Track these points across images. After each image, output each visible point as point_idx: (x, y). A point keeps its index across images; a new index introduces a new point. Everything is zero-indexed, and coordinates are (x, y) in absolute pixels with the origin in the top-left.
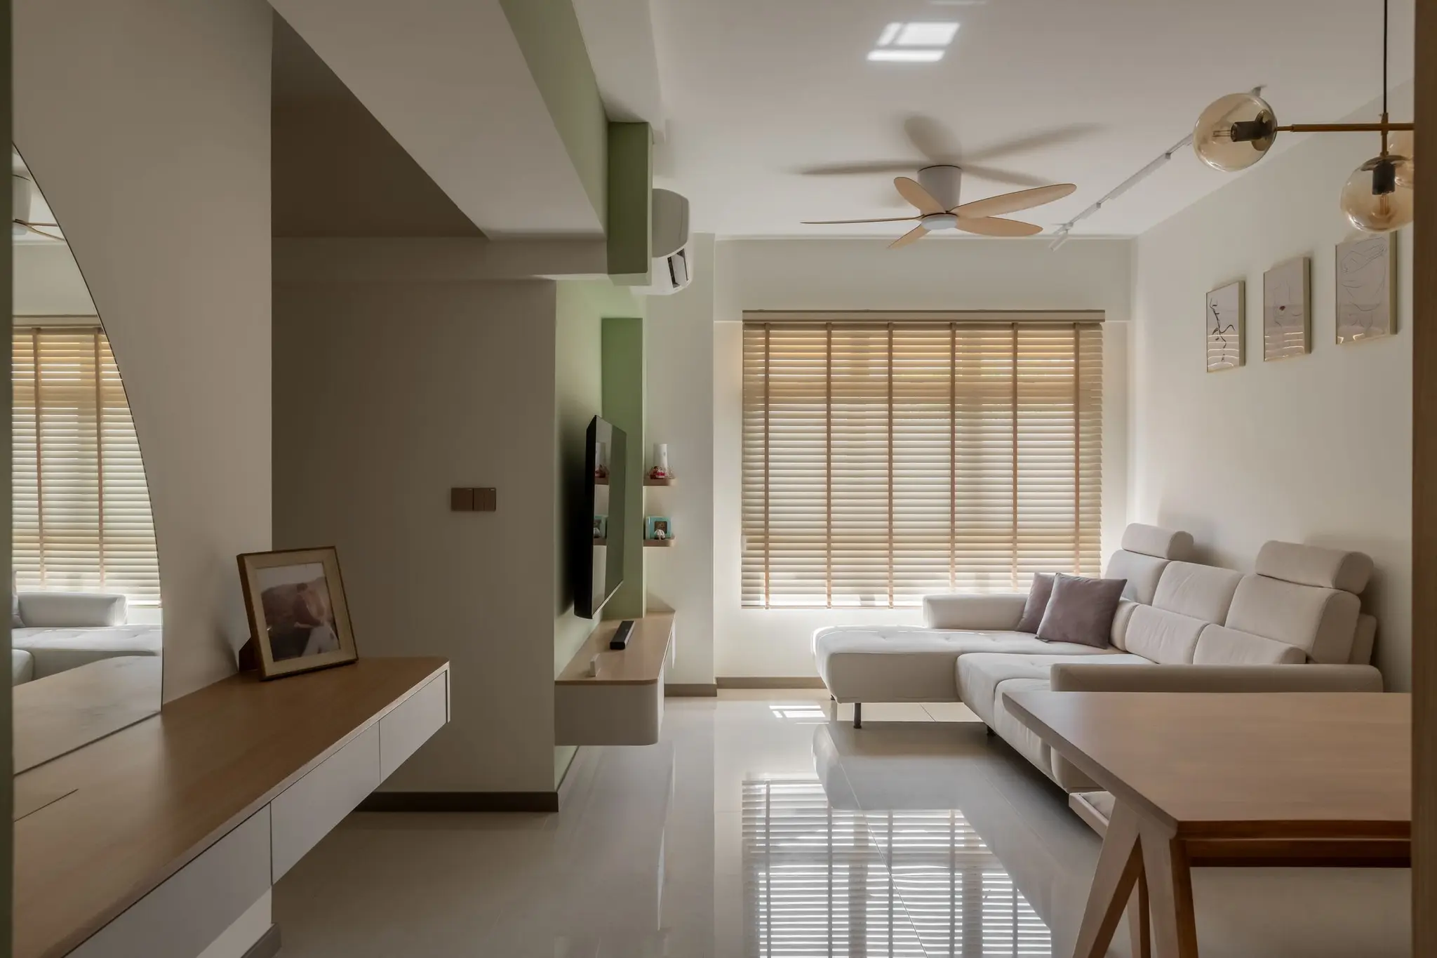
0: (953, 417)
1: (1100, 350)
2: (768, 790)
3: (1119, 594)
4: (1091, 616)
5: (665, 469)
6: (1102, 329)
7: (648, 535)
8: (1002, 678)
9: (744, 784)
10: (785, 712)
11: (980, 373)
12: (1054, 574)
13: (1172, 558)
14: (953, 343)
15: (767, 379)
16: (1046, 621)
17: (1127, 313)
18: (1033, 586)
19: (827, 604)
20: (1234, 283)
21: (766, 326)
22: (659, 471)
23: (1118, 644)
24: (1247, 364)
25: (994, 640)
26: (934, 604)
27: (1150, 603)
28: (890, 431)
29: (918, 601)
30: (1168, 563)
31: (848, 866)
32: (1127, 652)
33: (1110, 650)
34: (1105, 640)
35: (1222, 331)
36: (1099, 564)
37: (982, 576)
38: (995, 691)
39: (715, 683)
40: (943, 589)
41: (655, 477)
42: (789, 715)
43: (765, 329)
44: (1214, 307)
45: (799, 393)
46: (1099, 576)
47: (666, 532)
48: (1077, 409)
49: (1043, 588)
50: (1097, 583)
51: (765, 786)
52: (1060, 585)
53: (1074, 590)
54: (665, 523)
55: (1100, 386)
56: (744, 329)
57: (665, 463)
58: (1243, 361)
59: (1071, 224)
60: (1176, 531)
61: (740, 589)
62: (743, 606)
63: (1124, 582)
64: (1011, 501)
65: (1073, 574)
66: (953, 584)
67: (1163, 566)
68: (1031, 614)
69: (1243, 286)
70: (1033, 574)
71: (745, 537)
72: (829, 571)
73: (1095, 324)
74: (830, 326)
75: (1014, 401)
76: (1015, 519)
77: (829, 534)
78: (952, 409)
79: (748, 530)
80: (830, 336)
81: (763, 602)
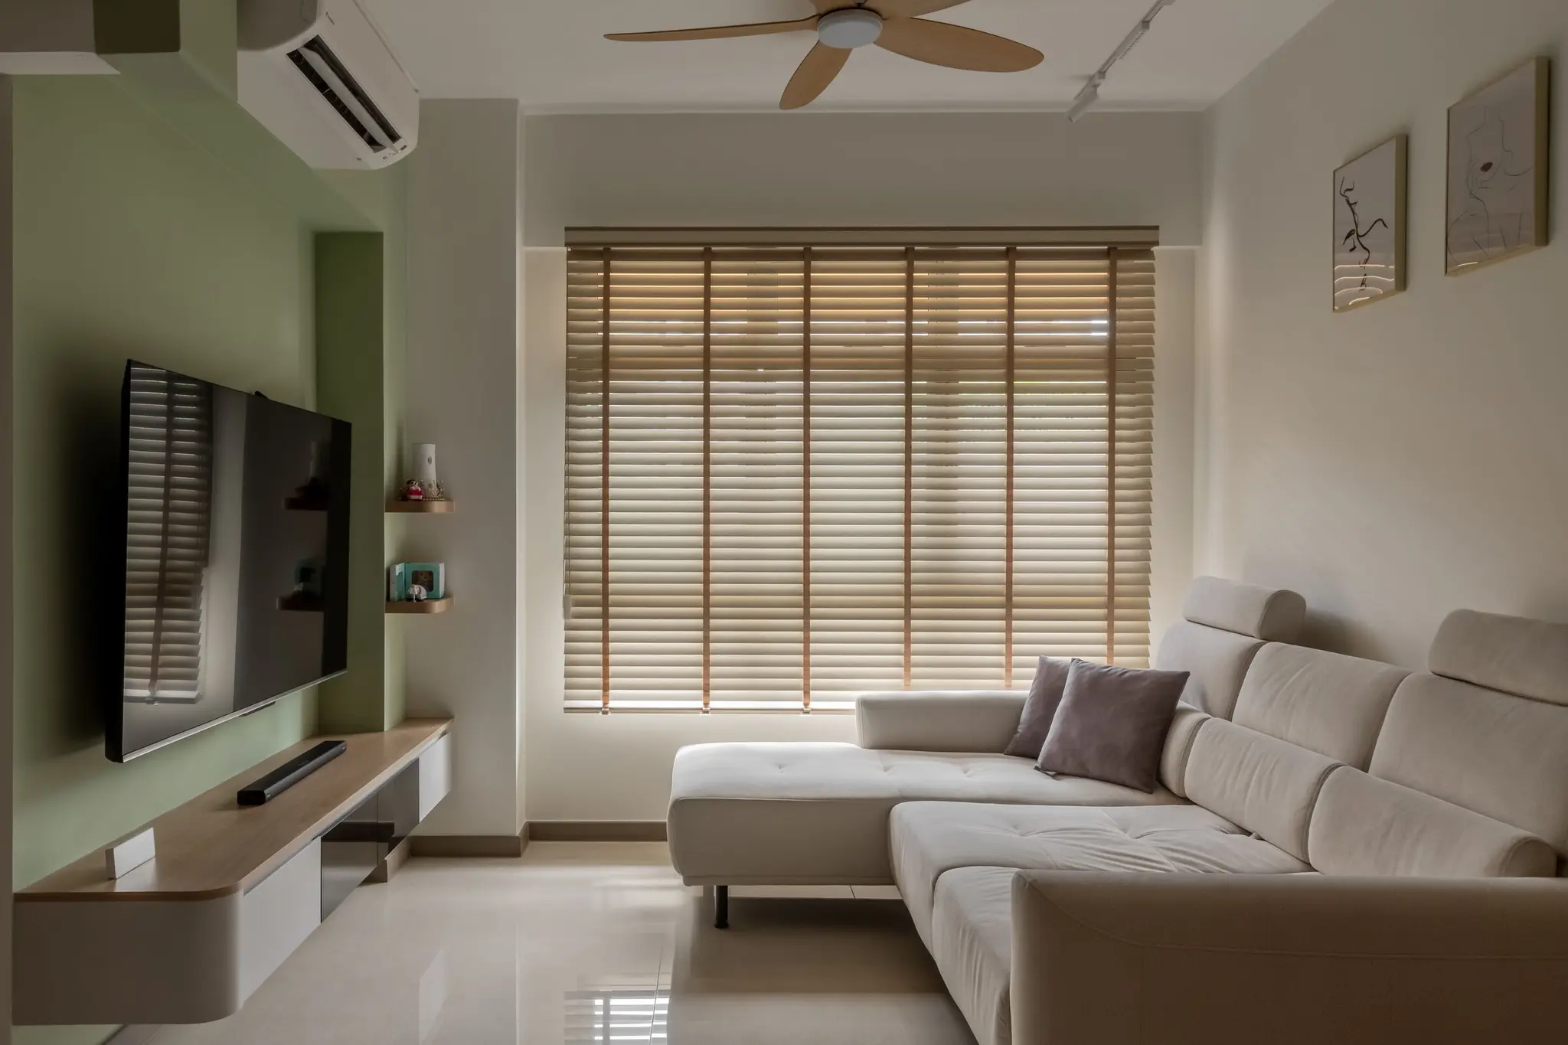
0: (908, 402)
1: (1151, 293)
3: (1175, 697)
4: (1126, 734)
5: (428, 483)
6: (1153, 258)
7: (394, 595)
8: (949, 863)
9: (569, 995)
11: (955, 331)
12: (1069, 660)
13: (1267, 639)
14: (910, 281)
15: (606, 341)
16: (1052, 742)
17: (1197, 233)
18: (1035, 679)
19: (702, 706)
20: (1390, 139)
21: (606, 254)
23: (1173, 785)
24: (1410, 287)
25: (964, 771)
26: (871, 708)
27: (1229, 717)
28: (807, 426)
29: (849, 701)
30: (1260, 645)
32: (1185, 801)
33: (1161, 795)
35: (1361, 233)
36: (1147, 642)
37: (954, 661)
38: (933, 888)
39: (519, 833)
41: (407, 498)
43: (603, 258)
44: (1347, 194)
46: (1147, 664)
47: (429, 590)
48: (1112, 389)
49: (1051, 683)
50: (1138, 678)
52: (1078, 680)
53: (1101, 687)
54: (430, 575)
55: (1150, 352)
56: (569, 259)
57: (430, 474)
58: (1402, 281)
59: (1102, 73)
60: (1273, 590)
61: (562, 681)
62: (568, 708)
63: (1184, 676)
64: (1003, 540)
65: (1102, 661)
66: (908, 676)
67: (1252, 652)
68: (1029, 727)
69: (1404, 145)
70: (1037, 659)
71: (570, 597)
72: (707, 652)
73: (1143, 251)
74: (707, 255)
75: (1009, 377)
76: (1009, 570)
77: (707, 593)
78: (908, 389)
79: (575, 585)
80: (707, 270)
81: (600, 704)
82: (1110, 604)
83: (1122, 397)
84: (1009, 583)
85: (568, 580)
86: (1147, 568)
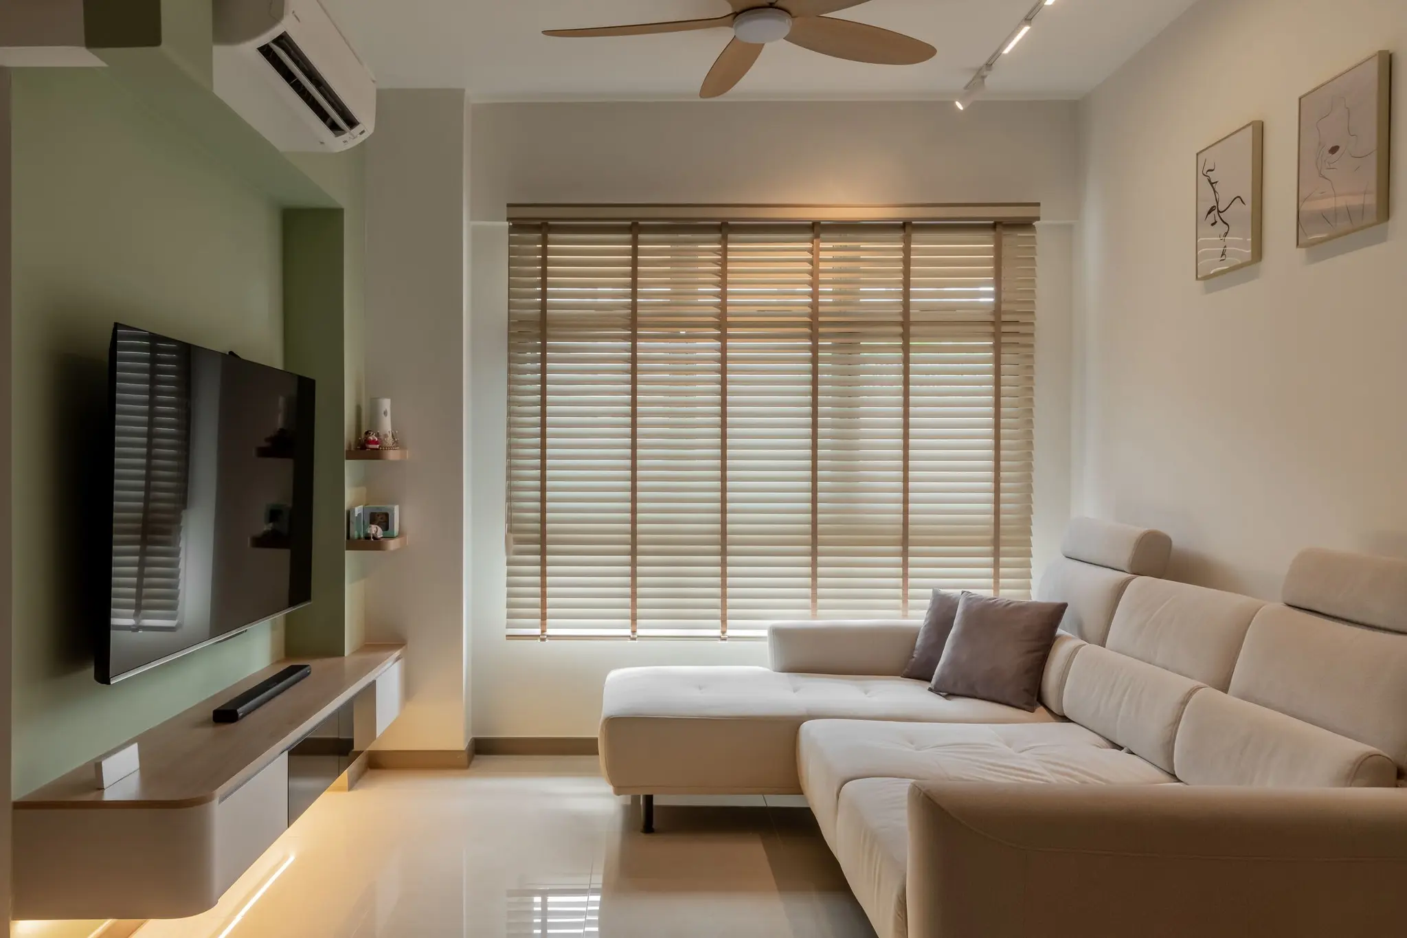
1: (1032, 263)
3: (1054, 626)
5: (382, 436)
6: (1035, 230)
7: (354, 533)
8: (852, 775)
9: (511, 893)
12: (959, 593)
13: (1137, 572)
14: (817, 252)
16: (944, 665)
18: (930, 609)
19: (630, 634)
20: (1248, 125)
21: (544, 228)
22: (374, 439)
23: (1052, 706)
24: (1264, 259)
26: (781, 636)
27: (1103, 644)
30: (1131, 579)
32: (1065, 719)
33: (1041, 713)
34: (1033, 698)
35: (1221, 209)
36: (1030, 578)
37: (856, 595)
39: (468, 747)
40: (797, 618)
41: (366, 447)
43: (541, 231)
44: (1209, 174)
45: (590, 326)
46: (1029, 596)
47: (385, 529)
48: (997, 349)
49: (943, 613)
50: (1021, 608)
52: (967, 616)
53: (987, 617)
54: (386, 515)
55: (1031, 316)
56: (510, 232)
57: (386, 427)
58: (1258, 253)
59: (989, 66)
60: (1142, 530)
61: (504, 611)
62: (509, 636)
63: (1063, 607)
64: (900, 485)
65: (989, 593)
66: (815, 607)
67: (1124, 585)
68: (923, 653)
69: (1260, 132)
70: (931, 591)
71: (512, 536)
72: (634, 585)
73: (1026, 224)
74: (635, 229)
75: (906, 336)
76: (906, 512)
77: (634, 532)
78: (815, 349)
79: (516, 525)
80: (635, 242)
81: (538, 631)
82: (996, 542)
83: (1005, 357)
84: (906, 523)
85: (510, 520)
86: (1029, 510)
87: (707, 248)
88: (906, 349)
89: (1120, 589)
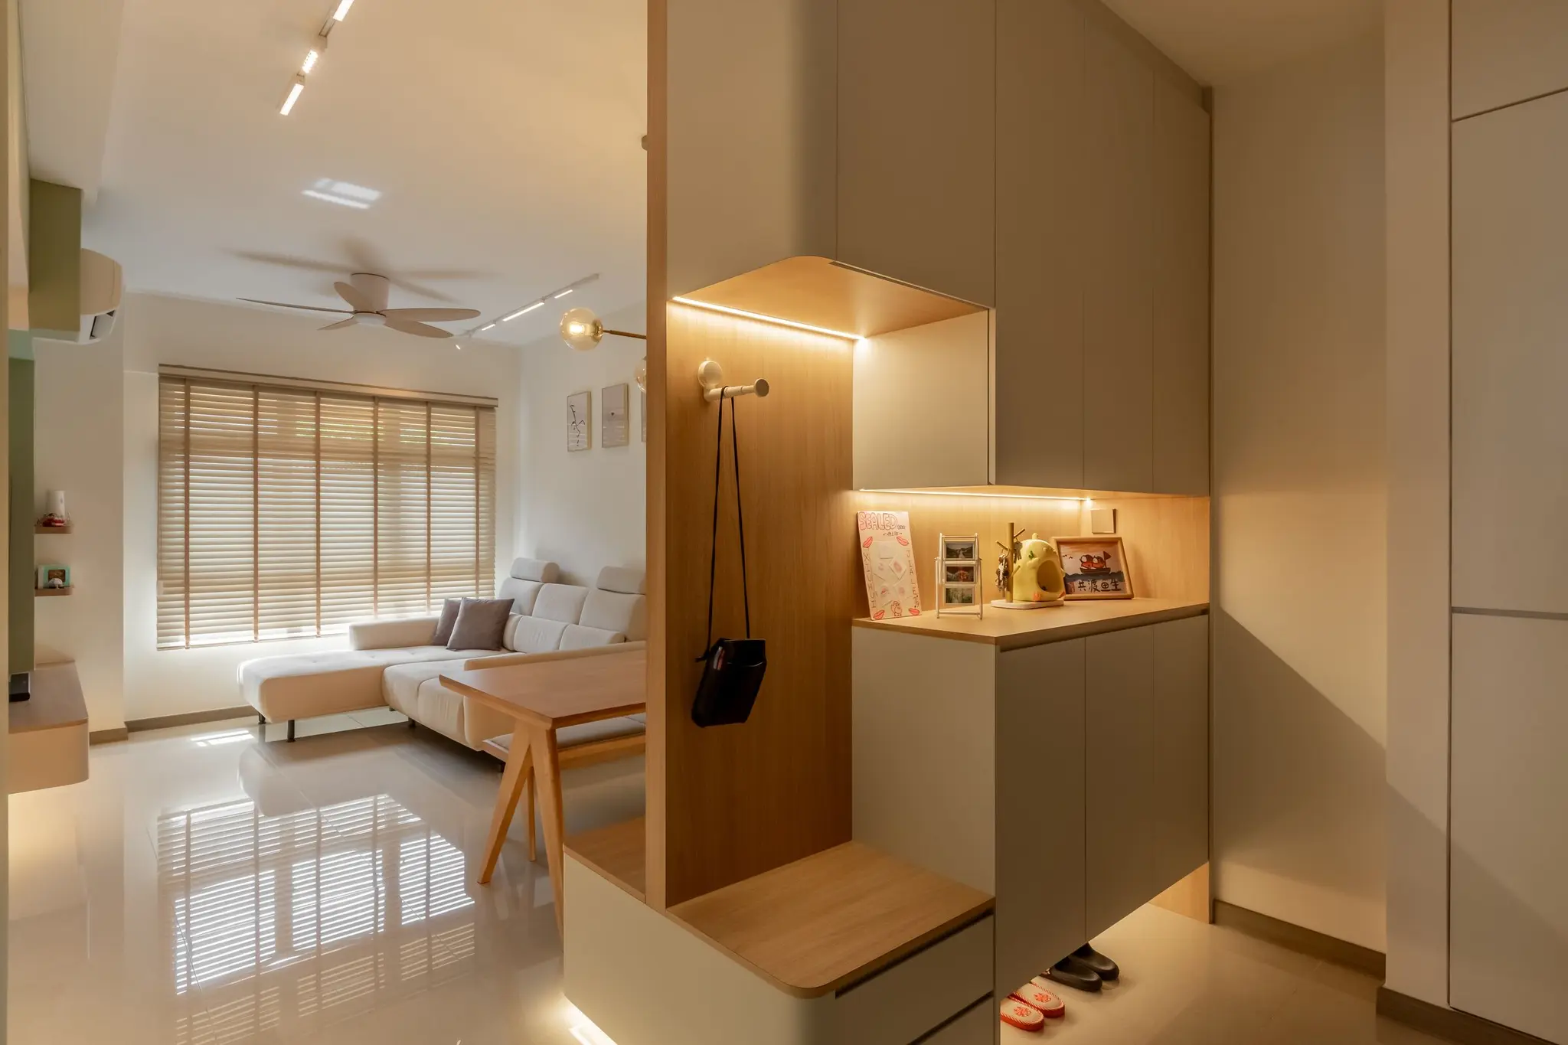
1: (494, 426)
2: (189, 819)
3: (509, 610)
4: (488, 627)
5: (62, 516)
6: (496, 411)
7: (41, 584)
8: (424, 679)
10: (210, 741)
12: (460, 599)
13: (545, 581)
14: (376, 412)
15: (187, 432)
16: (454, 636)
17: (515, 400)
18: (444, 609)
19: (254, 639)
20: (584, 392)
21: (187, 381)
22: (56, 518)
23: (509, 646)
24: (591, 450)
25: (413, 654)
26: (359, 631)
27: (531, 615)
28: (318, 484)
29: (345, 628)
30: (542, 585)
31: (273, 871)
32: (515, 651)
33: (503, 650)
34: (499, 644)
35: (577, 423)
36: (494, 589)
37: (400, 604)
38: (418, 690)
39: (124, 726)
40: (367, 619)
41: (50, 523)
42: (214, 743)
43: (184, 383)
44: (572, 407)
45: (224, 446)
46: (495, 597)
47: (64, 580)
48: (477, 471)
49: (451, 610)
50: (493, 603)
51: (185, 817)
52: (466, 610)
53: (475, 609)
54: (63, 572)
55: (494, 455)
56: (160, 382)
57: (61, 510)
58: (589, 447)
59: (474, 331)
60: (546, 562)
61: (155, 632)
62: (159, 649)
63: (512, 601)
65: (474, 598)
66: (376, 612)
67: (539, 588)
68: (442, 631)
69: (590, 396)
70: (443, 600)
71: (162, 582)
72: (256, 609)
73: (491, 408)
74: (257, 388)
75: (428, 463)
76: (429, 558)
77: (256, 576)
78: (375, 467)
79: (164, 575)
80: (256, 397)
81: (183, 643)
82: (477, 572)
83: (481, 475)
84: (429, 563)
85: (160, 572)
86: (494, 556)
87: (306, 403)
88: (428, 470)
89: (537, 591)
